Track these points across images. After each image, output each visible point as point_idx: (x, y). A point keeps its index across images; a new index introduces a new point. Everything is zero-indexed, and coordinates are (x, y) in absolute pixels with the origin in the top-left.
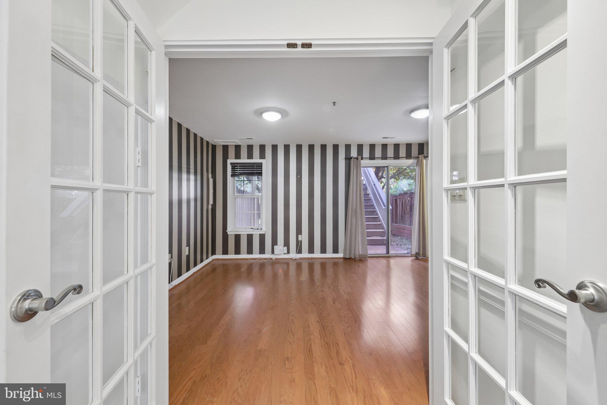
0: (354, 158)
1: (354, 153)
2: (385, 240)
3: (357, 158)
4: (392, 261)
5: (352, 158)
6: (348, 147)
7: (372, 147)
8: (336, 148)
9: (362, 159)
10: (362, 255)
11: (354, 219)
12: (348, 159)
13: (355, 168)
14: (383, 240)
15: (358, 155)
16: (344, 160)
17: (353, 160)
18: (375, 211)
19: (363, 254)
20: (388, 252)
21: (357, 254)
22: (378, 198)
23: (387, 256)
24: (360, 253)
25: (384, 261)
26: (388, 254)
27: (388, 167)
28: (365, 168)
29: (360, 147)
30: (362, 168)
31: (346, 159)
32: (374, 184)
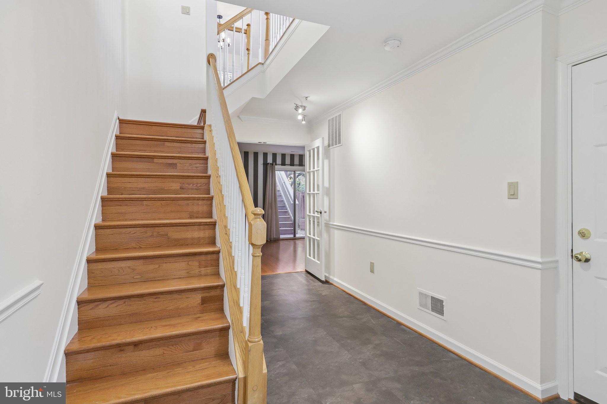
0: (270, 164)
1: (270, 160)
2: (292, 229)
3: (272, 164)
4: (297, 242)
5: (268, 164)
6: (265, 155)
7: (283, 156)
8: (256, 155)
9: (276, 164)
10: (275, 238)
11: (270, 211)
12: (265, 164)
13: (271, 171)
14: (291, 230)
15: (273, 162)
16: (262, 165)
17: (269, 166)
18: (285, 206)
19: (277, 237)
20: (295, 236)
21: (272, 237)
22: (287, 195)
23: (295, 239)
24: (275, 237)
25: (292, 242)
26: (295, 237)
27: (294, 171)
28: (278, 172)
29: (274, 155)
30: (276, 172)
31: (264, 164)
32: (284, 182)
